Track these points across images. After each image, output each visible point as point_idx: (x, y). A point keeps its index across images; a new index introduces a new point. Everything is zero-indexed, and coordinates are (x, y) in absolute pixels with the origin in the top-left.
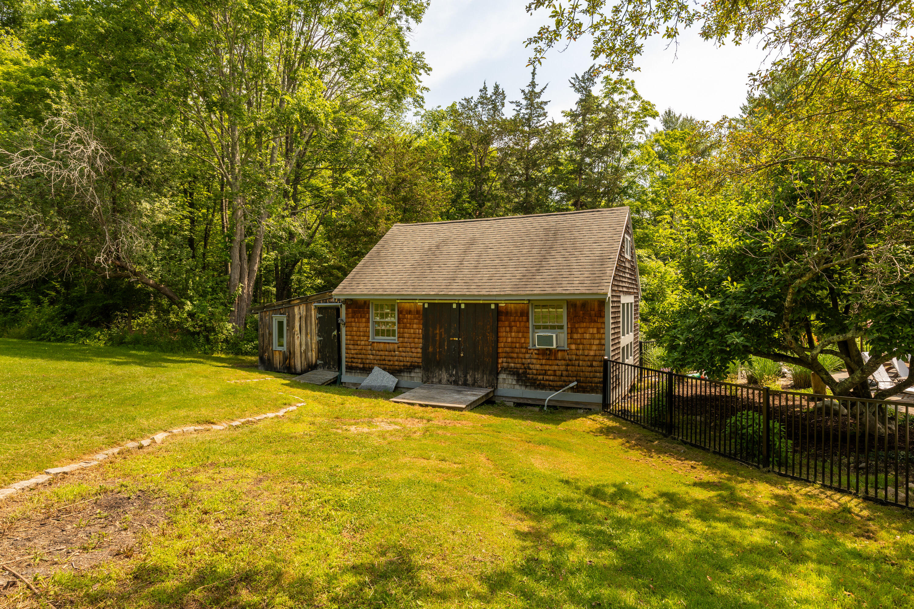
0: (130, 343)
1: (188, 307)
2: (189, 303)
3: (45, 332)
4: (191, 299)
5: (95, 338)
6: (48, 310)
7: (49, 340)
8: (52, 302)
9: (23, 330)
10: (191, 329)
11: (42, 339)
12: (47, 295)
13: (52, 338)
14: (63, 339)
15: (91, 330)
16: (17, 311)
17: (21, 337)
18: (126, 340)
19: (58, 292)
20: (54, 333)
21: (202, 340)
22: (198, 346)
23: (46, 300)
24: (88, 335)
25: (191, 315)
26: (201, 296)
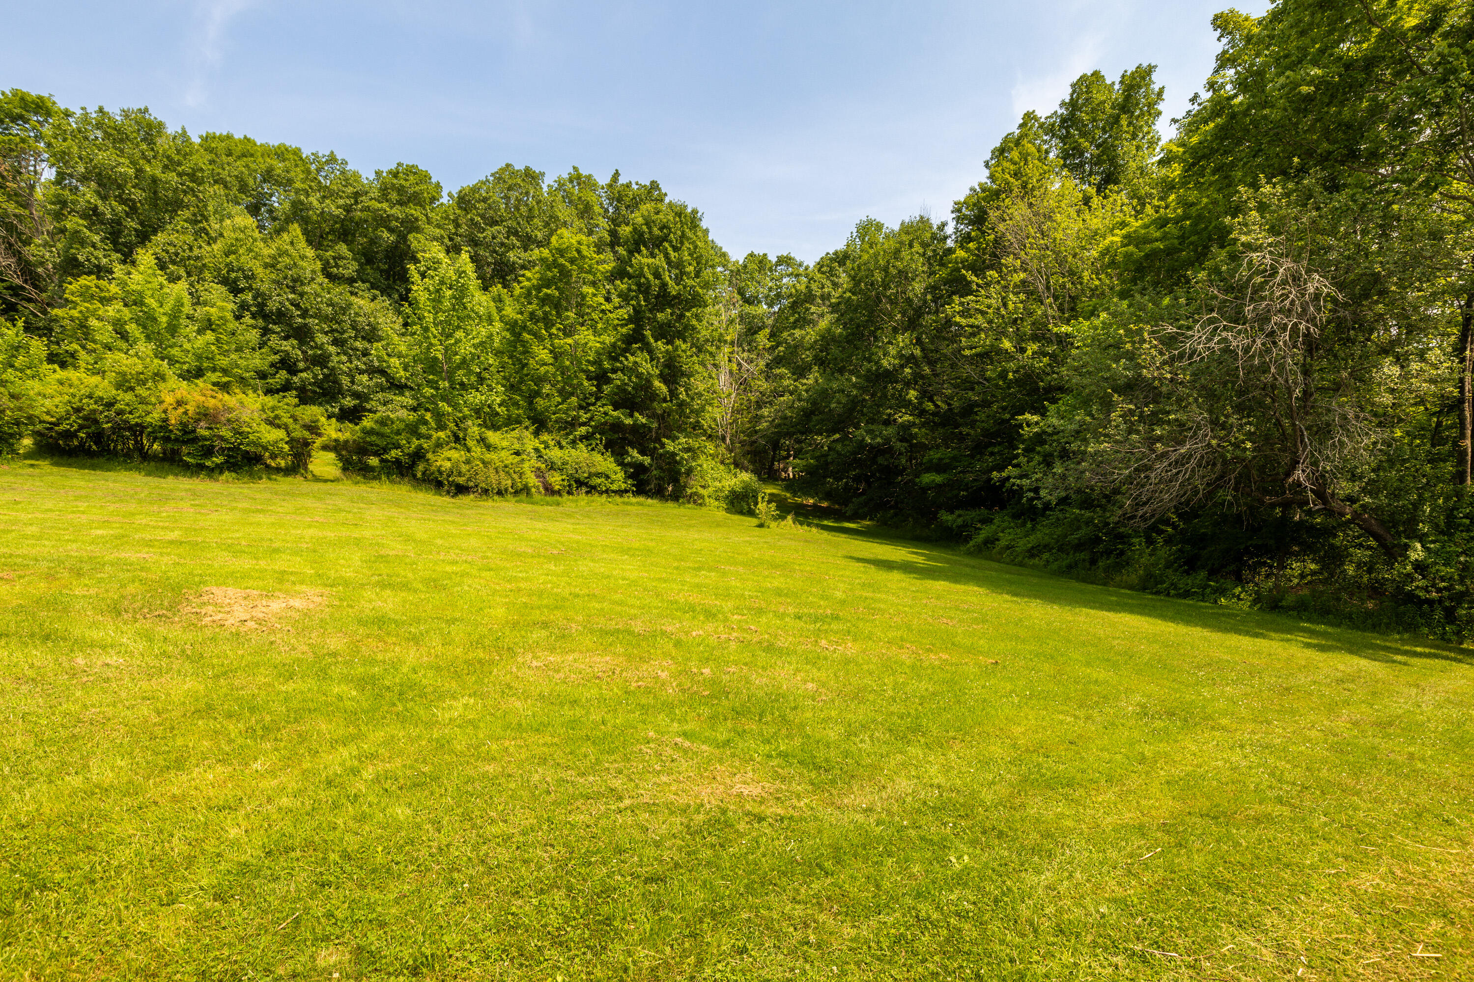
0: (1289, 608)
1: (1417, 552)
2: (1418, 546)
3: (1163, 582)
4: (1422, 538)
5: (1234, 595)
6: (1164, 552)
7: (1168, 595)
8: (1168, 541)
9: (1134, 579)
10: (1422, 594)
11: (1158, 593)
12: (1163, 532)
13: (1172, 592)
14: (1186, 594)
15: (1228, 584)
16: (1122, 553)
17: (1131, 588)
18: (1284, 603)
19: (1175, 527)
20: (1174, 586)
21: (1439, 614)
22: (1428, 625)
23: (1160, 540)
24: (1222, 592)
25: (1419, 567)
26: (1442, 533)
